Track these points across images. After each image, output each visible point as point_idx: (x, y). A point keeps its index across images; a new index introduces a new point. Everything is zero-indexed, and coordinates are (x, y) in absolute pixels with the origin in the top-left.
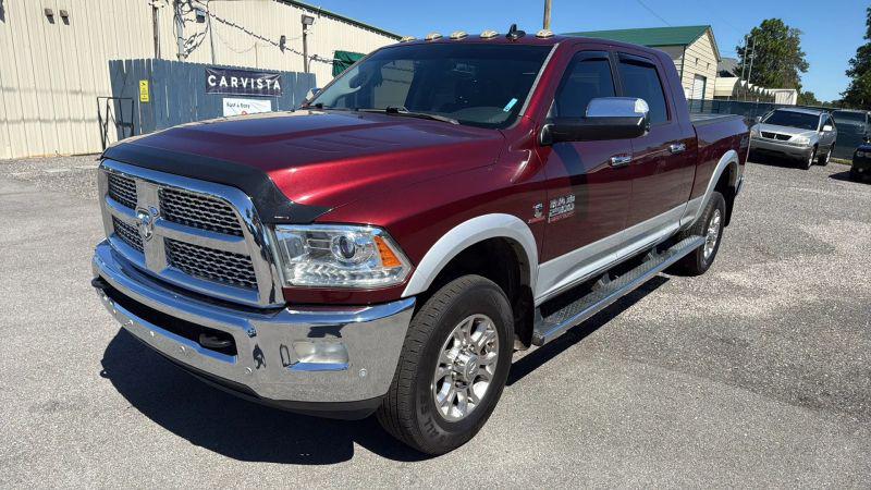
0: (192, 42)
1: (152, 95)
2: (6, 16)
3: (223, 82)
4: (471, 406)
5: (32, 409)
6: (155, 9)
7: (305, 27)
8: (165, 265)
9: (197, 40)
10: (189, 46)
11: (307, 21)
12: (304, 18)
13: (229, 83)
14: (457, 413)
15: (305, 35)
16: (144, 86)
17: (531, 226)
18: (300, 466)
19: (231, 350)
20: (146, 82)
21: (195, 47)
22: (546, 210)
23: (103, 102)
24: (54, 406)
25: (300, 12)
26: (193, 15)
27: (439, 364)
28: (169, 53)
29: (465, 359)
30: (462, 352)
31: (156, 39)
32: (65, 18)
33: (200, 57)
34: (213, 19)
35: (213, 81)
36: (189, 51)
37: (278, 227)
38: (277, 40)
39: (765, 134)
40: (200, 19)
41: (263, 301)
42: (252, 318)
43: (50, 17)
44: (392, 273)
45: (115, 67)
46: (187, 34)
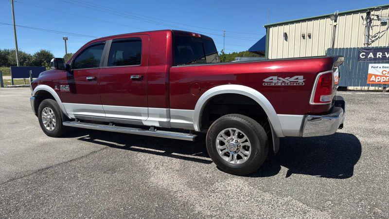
0: (375, 37)
2: (288, 39)
3: (371, 55)
4: (51, 130)
6: (335, 26)
9: (380, 35)
10: (373, 39)
13: (375, 56)
21: (377, 39)
22: (58, 87)
26: (379, 23)
29: (48, 117)
31: (333, 39)
35: (363, 55)
36: (373, 42)
40: (384, 24)
43: (304, 37)
46: (373, 33)
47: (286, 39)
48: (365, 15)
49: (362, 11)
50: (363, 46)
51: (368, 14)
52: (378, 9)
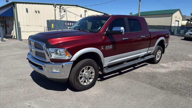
0: (63, 16)
1: (54, 27)
2: (28, 12)
3: (68, 24)
4: (89, 83)
5: (17, 80)
6: (55, 10)
7: (85, 12)
8: (35, 55)
9: (64, 16)
10: (62, 17)
11: (86, 11)
12: (85, 11)
13: (69, 24)
14: (85, 84)
15: (85, 14)
16: (53, 25)
17: (100, 50)
18: (56, 91)
19: (42, 69)
20: (53, 24)
21: (63, 17)
22: (104, 48)
23: (45, 28)
24: (21, 80)
25: (85, 9)
26: (63, 11)
27: (80, 74)
28: (58, 18)
29: (86, 74)
30: (86, 73)
31: (55, 16)
32: (39, 12)
33: (64, 19)
34: (67, 11)
35: (66, 24)
36: (62, 18)
37: (49, 48)
38: (80, 15)
39: (190, 34)
40: (65, 11)
41: (47, 61)
42: (45, 63)
43: (36, 12)
44: (69, 57)
45: (48, 21)
46: (62, 14)
47: (27, 11)
48: (59, 6)
49: (58, 5)
50: (60, 20)
51: (60, 6)
52: (62, 5)
